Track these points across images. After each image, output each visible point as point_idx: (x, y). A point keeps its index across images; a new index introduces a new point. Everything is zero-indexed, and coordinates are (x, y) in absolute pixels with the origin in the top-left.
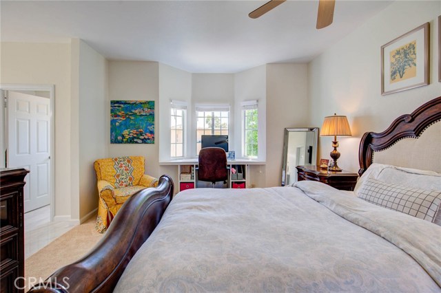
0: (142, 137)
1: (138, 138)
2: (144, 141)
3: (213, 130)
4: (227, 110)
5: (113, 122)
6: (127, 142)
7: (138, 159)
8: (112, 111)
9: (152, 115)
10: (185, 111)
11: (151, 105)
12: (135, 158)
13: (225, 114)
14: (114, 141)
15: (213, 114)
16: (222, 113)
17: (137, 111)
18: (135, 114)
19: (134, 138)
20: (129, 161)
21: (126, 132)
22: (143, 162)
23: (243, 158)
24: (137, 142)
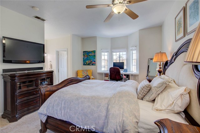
0: (92, 63)
1: (91, 63)
2: (92, 65)
3: (120, 60)
4: (125, 51)
5: (84, 58)
6: (87, 65)
7: (90, 70)
8: (83, 55)
9: (95, 55)
10: (108, 53)
11: (94, 52)
12: (89, 70)
13: (125, 53)
14: (84, 65)
15: (120, 53)
16: (123, 53)
17: (90, 54)
18: (90, 55)
19: (90, 63)
20: (87, 71)
21: (87, 61)
22: (91, 71)
23: (131, 72)
24: (90, 65)
